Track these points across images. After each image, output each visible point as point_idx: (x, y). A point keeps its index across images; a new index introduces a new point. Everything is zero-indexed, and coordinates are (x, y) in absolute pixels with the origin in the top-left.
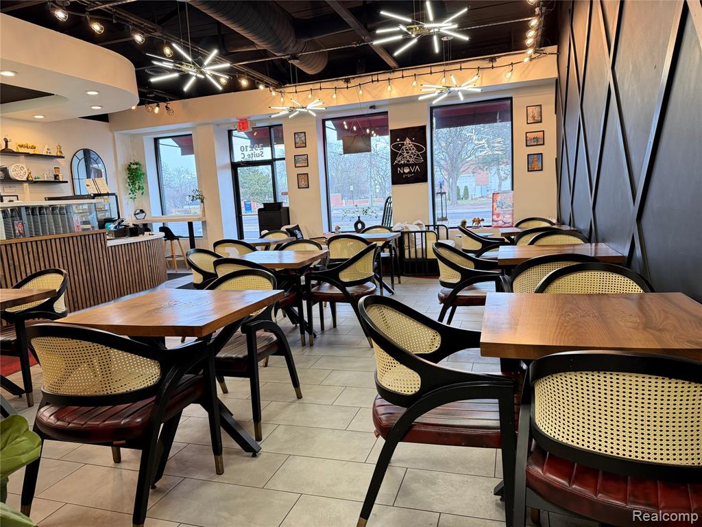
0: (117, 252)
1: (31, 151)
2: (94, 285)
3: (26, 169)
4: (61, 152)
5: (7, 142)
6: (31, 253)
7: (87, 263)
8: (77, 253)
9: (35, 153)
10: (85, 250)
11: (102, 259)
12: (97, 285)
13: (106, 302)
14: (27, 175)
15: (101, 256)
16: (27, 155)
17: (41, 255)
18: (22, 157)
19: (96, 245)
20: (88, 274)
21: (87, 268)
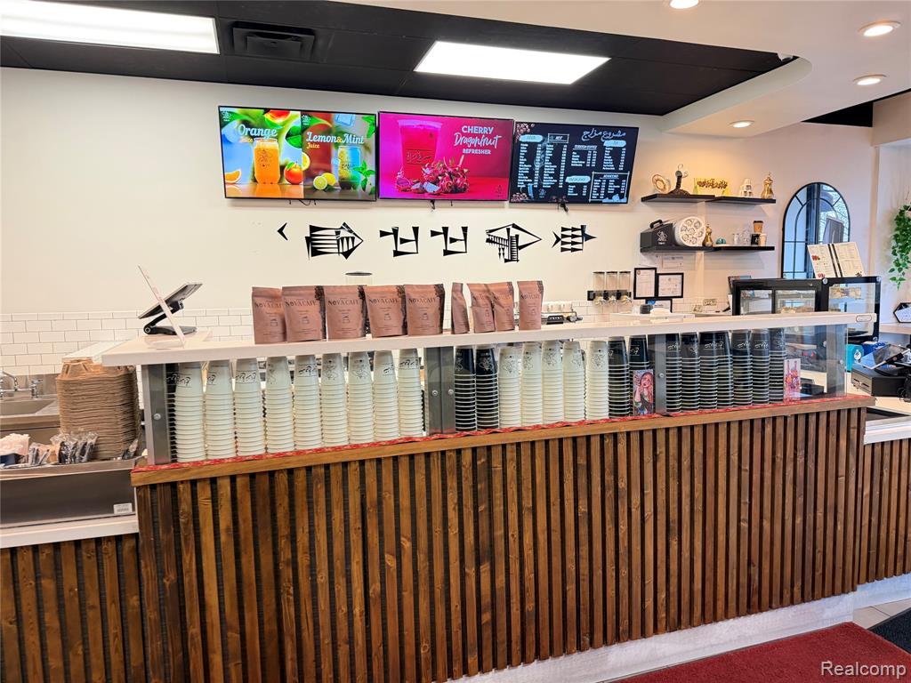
0: (887, 459)
1: (718, 193)
2: (809, 548)
3: (704, 226)
4: (771, 191)
5: (679, 178)
6: (662, 457)
7: (800, 489)
8: (779, 461)
9: (725, 195)
10: (801, 453)
11: (842, 479)
12: (820, 548)
13: (833, 594)
14: (703, 238)
15: (842, 471)
16: (711, 199)
17: (686, 463)
18: (702, 205)
19: (833, 439)
20: (799, 520)
21: (800, 500)
